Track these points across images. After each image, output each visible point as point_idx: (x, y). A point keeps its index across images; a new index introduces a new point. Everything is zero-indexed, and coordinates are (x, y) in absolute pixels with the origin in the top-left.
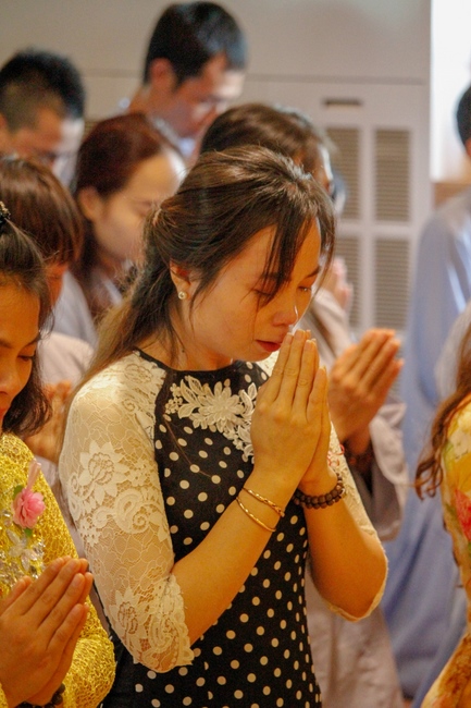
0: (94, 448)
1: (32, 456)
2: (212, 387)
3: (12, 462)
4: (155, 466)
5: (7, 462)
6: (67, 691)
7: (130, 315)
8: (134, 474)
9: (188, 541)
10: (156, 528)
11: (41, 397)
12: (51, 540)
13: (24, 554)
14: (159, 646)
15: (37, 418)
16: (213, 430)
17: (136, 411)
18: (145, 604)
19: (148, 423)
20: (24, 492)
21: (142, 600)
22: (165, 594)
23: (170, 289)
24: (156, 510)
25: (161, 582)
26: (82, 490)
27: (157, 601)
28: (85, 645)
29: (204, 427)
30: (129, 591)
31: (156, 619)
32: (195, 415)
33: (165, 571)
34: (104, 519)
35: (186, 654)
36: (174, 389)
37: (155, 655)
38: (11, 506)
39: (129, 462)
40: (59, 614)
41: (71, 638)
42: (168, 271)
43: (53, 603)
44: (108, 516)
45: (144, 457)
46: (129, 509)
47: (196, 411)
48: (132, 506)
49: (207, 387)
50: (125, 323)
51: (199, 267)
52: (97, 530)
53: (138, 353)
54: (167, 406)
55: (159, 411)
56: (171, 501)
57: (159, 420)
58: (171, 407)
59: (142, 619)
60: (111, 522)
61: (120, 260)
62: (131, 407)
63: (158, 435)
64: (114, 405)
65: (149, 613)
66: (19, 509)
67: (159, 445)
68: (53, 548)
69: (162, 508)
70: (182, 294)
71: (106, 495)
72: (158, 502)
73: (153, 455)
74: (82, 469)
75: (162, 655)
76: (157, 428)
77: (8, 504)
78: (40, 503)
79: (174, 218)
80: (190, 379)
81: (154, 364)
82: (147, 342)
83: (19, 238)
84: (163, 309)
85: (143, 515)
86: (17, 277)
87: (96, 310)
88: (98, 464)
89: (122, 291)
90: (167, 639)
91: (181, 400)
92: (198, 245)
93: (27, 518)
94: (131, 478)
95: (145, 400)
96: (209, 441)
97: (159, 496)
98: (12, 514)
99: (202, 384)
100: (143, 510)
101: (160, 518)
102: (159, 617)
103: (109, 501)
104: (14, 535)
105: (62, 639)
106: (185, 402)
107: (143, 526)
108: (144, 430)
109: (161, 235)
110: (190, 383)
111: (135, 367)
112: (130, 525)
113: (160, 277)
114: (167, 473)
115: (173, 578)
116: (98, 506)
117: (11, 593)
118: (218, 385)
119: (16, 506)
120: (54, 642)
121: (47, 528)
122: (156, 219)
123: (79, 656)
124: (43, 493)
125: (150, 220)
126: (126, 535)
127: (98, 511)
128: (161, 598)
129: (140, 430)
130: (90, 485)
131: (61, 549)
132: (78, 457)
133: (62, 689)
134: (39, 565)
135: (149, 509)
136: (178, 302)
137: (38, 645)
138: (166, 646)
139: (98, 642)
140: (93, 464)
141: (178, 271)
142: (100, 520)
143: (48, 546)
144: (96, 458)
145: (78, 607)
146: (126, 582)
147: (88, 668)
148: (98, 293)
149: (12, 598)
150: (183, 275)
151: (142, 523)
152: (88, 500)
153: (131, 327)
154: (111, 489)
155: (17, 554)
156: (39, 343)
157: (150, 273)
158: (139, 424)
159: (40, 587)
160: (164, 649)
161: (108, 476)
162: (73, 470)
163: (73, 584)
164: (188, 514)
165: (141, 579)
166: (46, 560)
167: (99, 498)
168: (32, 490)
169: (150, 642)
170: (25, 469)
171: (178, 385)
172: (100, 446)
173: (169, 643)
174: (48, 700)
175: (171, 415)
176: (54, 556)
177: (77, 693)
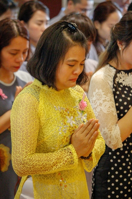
0: (97, 91)
1: (84, 91)
2: (128, 74)
3: (78, 93)
4: (113, 95)
5: (77, 93)
6: (93, 153)
7: (107, 54)
8: (107, 98)
9: (122, 115)
10: (113, 112)
11: (86, 75)
12: (89, 113)
13: (81, 117)
14: (113, 143)
15: (85, 81)
16: (128, 86)
17: (108, 81)
18: (110, 132)
19: (111, 84)
20: (81, 101)
21: (109, 130)
22: (115, 129)
23: (117, 47)
24: (113, 107)
25: (114, 126)
26: (94, 102)
27: (113, 131)
28: (98, 141)
29: (126, 85)
30: (106, 128)
31: (113, 136)
32: (123, 82)
33: (115, 123)
34: (99, 109)
35: (121, 145)
36: (118, 75)
37: (112, 145)
38: (78, 105)
39: (106, 94)
40: (91, 134)
41: (94, 140)
42: (117, 43)
43: (89, 130)
44: (101, 109)
45: (110, 93)
46: (106, 107)
47: (124, 81)
48: (107, 106)
49: (127, 74)
50: (106, 56)
51: (125, 41)
52: (98, 112)
53: (109, 65)
54: (116, 79)
55: (114, 81)
56: (117, 104)
57: (114, 83)
58: (117, 80)
59: (109, 136)
60: (101, 110)
61: (104, 40)
62: (107, 80)
63: (114, 87)
64: (102, 80)
65: (111, 134)
66: (80, 106)
67: (114, 90)
68: (89, 116)
69: (115, 106)
70: (120, 49)
71: (100, 103)
72: (113, 105)
73: (112, 93)
74: (94, 96)
75: (114, 145)
76: (113, 86)
77: (77, 104)
78: (86, 104)
79: (118, 28)
80: (122, 72)
81: (113, 68)
82: (111, 62)
83: (80, 33)
84: (115, 52)
85: (110, 108)
86: (79, 43)
87: (98, 53)
88: (98, 95)
89: (105, 47)
90: (116, 141)
91: (120, 78)
92: (125, 36)
93: (82, 108)
94: (106, 99)
95: (110, 78)
96: (127, 89)
97: (114, 103)
98: (78, 107)
99: (125, 73)
100: (109, 107)
101: (114, 109)
102: (114, 135)
103: (101, 104)
104: (79, 112)
105: (92, 140)
106: (121, 78)
107: (110, 111)
108: (110, 86)
109: (115, 33)
110: (122, 73)
111: (108, 69)
112: (106, 111)
113: (114, 44)
114: (116, 97)
115: (117, 125)
116: (98, 106)
117: (78, 128)
118: (130, 74)
119: (79, 105)
120: (90, 140)
121: (88, 110)
122: (114, 29)
123: (96, 144)
124: (86, 101)
125: (112, 29)
126: (105, 114)
127: (98, 107)
128: (114, 130)
129: (109, 86)
130: (96, 100)
131: (91, 116)
132: (93, 93)
133: (92, 153)
134: (85, 120)
135: (111, 107)
136: (119, 51)
137: (85, 141)
138: (116, 143)
139: (101, 140)
140: (97, 95)
141: (120, 43)
142: (98, 110)
143: (88, 115)
144: (97, 93)
145: (96, 132)
146: (105, 126)
147: (98, 147)
148: (99, 48)
149: (79, 129)
150: (121, 44)
151: (109, 110)
152: (95, 104)
153: (107, 58)
154: (101, 101)
155: (80, 117)
156: (85, 61)
157: (112, 43)
158: (109, 84)
159: (86, 126)
160: (115, 144)
161: (100, 98)
162: (91, 96)
163: (95, 126)
164: (122, 108)
165: (109, 125)
166: (87, 119)
167: (98, 104)
168: (84, 100)
169: (111, 142)
170: (82, 95)
171: (119, 74)
172: (98, 90)
173: (116, 142)
174: (88, 156)
175: (117, 82)
176: (89, 118)
177: (95, 154)
